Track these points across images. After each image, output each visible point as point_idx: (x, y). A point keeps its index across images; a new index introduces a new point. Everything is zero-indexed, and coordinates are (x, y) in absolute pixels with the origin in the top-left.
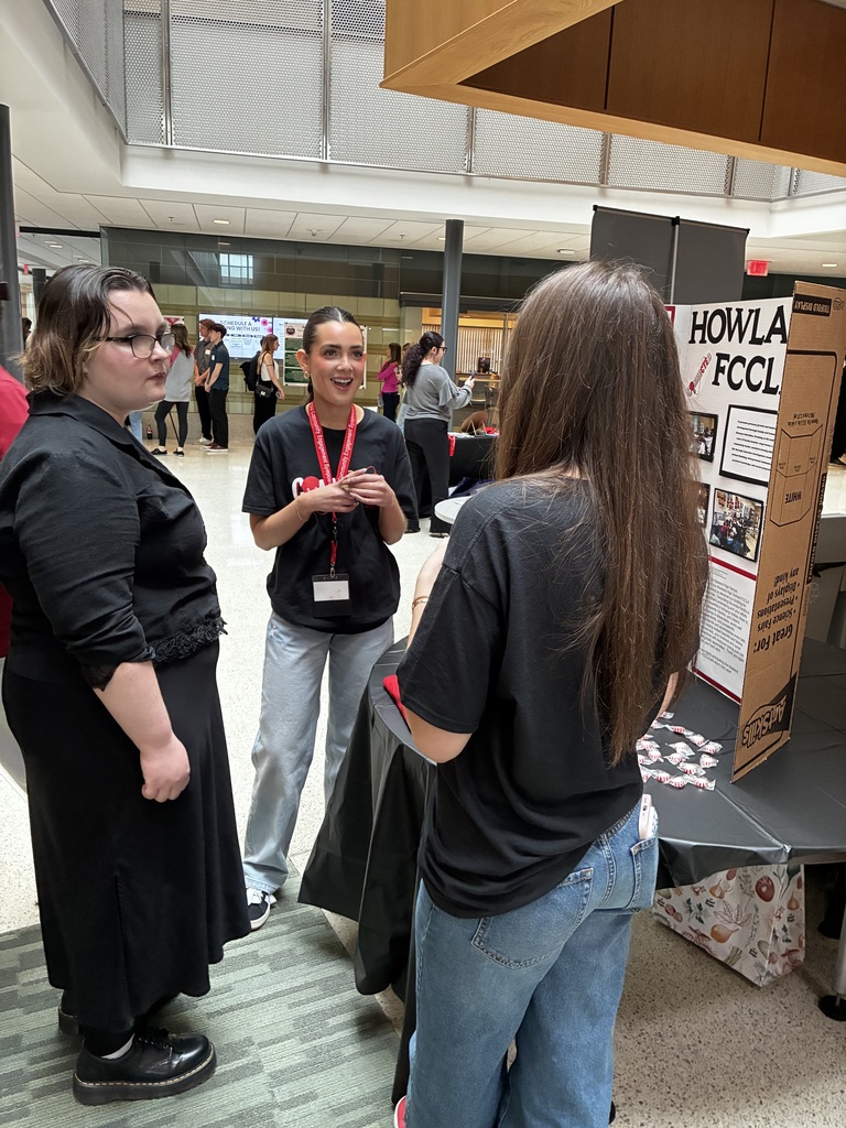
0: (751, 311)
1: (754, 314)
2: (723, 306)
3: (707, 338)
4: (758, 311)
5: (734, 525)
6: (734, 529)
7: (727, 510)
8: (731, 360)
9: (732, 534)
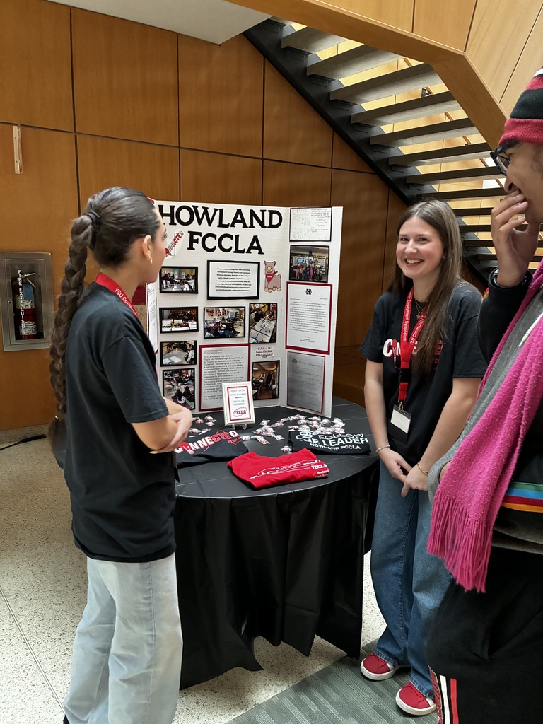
0: (216, 210)
1: (218, 212)
2: (190, 204)
3: (176, 221)
4: (221, 211)
5: (223, 324)
6: (224, 326)
7: (216, 317)
8: (203, 236)
9: (223, 328)
